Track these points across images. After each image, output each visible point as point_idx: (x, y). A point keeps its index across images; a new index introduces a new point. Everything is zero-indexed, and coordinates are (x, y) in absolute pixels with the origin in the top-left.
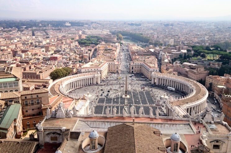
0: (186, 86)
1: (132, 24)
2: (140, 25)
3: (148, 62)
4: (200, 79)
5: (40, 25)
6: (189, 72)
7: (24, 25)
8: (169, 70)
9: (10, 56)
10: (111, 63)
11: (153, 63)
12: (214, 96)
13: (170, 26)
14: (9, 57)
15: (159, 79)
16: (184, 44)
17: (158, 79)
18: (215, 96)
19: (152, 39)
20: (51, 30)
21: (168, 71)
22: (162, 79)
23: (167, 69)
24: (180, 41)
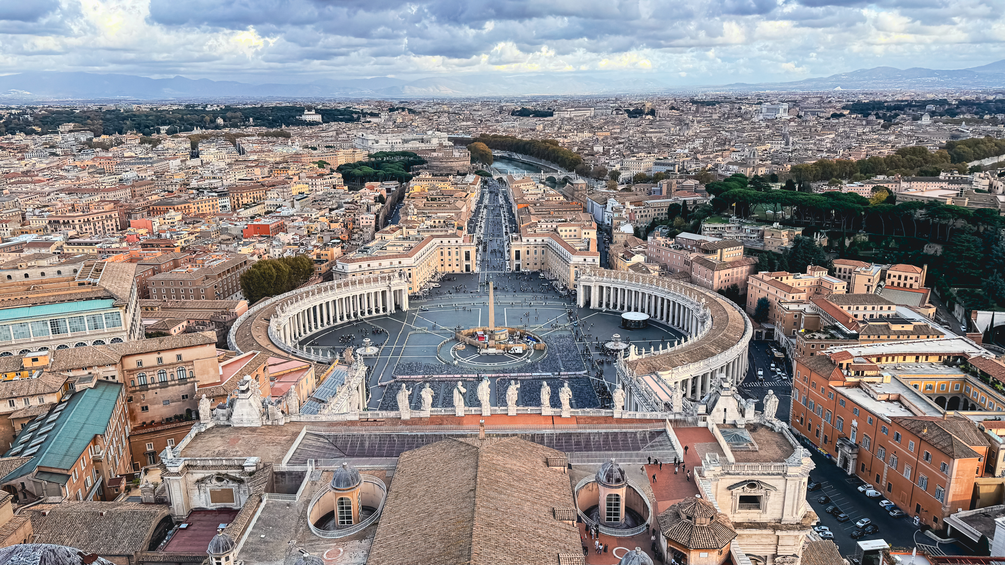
0: (684, 308)
1: (524, 113)
2: (551, 115)
3: (568, 233)
4: (729, 284)
5: (220, 121)
6: (695, 265)
7: (164, 124)
8: (632, 258)
9: (110, 227)
10: (445, 241)
11: (583, 236)
12: (773, 337)
13: (647, 114)
14: (107, 228)
15: (601, 288)
16: (687, 173)
17: (597, 289)
18: (776, 339)
19: (586, 158)
20: (254, 138)
21: (629, 263)
22: (609, 288)
23: (628, 256)
24: (674, 165)
